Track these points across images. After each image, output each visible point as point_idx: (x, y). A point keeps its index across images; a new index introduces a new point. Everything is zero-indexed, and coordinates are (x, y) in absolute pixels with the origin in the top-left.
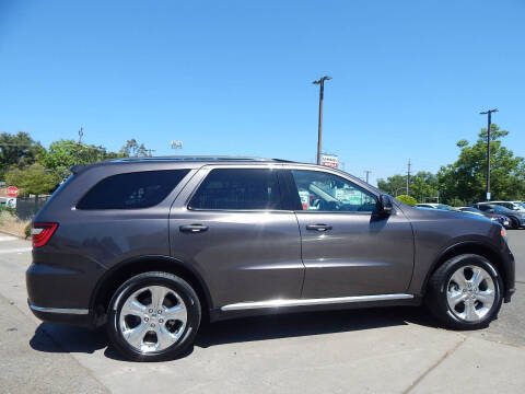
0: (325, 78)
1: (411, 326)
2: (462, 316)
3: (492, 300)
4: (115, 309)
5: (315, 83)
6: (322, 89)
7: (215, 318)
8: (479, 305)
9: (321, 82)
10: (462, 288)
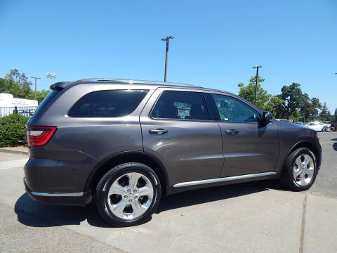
0: (170, 37)
1: (271, 191)
2: (299, 183)
3: (312, 173)
4: (104, 190)
5: (163, 40)
6: (167, 44)
7: (169, 193)
8: (306, 176)
9: (167, 39)
10: (299, 167)
